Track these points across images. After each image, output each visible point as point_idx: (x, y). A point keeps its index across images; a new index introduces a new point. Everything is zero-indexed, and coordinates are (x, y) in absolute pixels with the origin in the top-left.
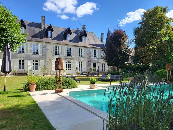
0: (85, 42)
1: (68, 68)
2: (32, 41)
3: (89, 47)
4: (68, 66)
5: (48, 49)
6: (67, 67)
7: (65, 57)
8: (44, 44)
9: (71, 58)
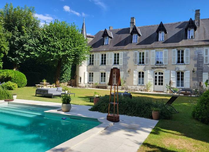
0: (193, 38)
1: (158, 82)
2: (112, 50)
3: (197, 46)
4: (158, 79)
5: (129, 57)
6: (156, 81)
7: (153, 66)
8: (125, 52)
9: (161, 66)
